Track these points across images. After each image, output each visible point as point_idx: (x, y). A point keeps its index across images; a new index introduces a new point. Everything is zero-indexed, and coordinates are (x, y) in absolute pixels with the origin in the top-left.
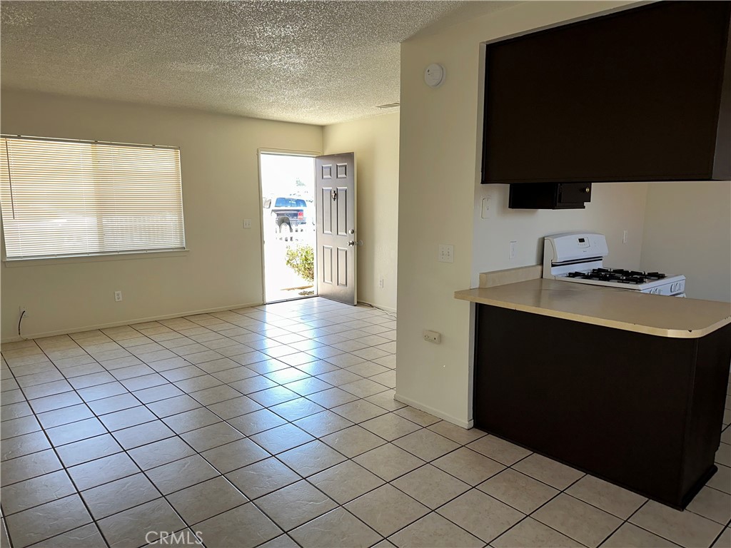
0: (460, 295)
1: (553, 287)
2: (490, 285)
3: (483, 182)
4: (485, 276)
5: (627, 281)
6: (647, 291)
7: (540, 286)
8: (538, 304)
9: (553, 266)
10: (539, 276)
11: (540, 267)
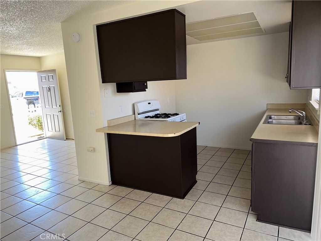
0: (98, 130)
1: (140, 123)
2: (112, 125)
3: (103, 82)
4: (109, 121)
5: (165, 117)
6: (171, 121)
7: (135, 123)
8: (135, 131)
9: (138, 114)
10: (134, 119)
11: (134, 115)
